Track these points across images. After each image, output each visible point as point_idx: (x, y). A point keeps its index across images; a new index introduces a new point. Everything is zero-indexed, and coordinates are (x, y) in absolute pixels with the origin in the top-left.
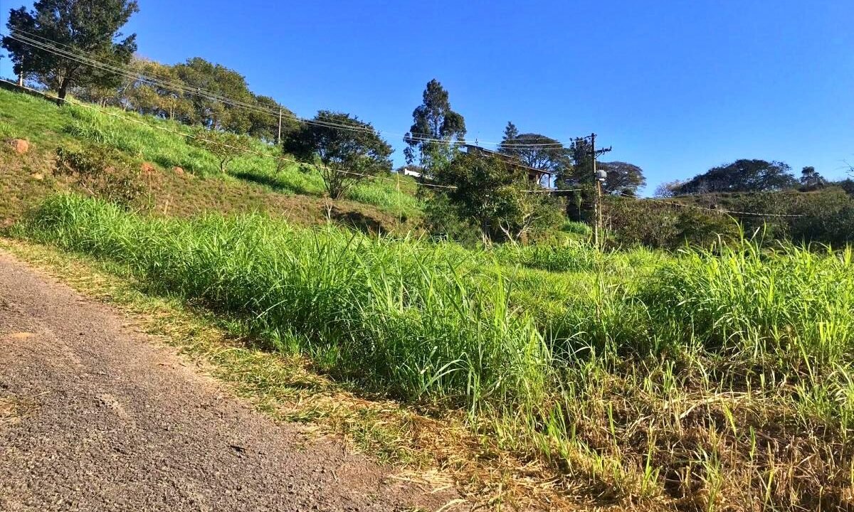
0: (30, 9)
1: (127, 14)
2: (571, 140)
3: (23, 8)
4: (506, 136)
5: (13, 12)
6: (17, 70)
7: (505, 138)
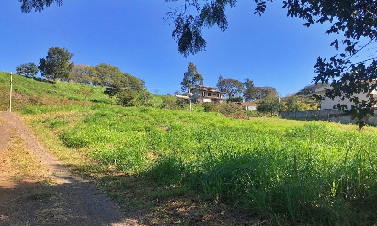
0: (45, 58)
1: (71, 56)
2: (245, 80)
3: (43, 58)
4: (219, 80)
5: (41, 59)
6: (42, 75)
7: (219, 81)
